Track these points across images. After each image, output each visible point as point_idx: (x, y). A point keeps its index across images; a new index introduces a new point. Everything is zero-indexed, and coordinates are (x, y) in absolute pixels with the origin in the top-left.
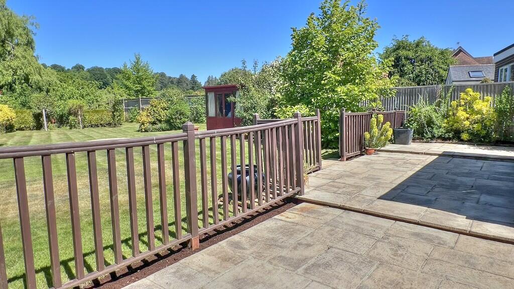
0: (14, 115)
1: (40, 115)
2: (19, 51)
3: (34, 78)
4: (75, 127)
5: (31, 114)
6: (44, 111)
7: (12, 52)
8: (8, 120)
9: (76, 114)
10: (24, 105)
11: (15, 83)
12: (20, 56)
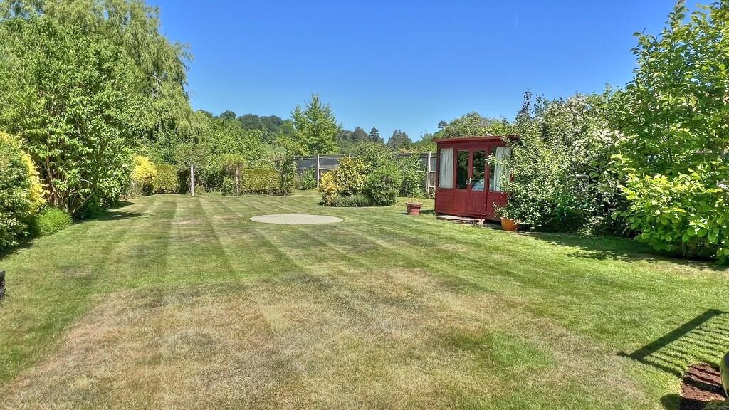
0: (154, 171)
1: (187, 173)
2: (165, 88)
3: (182, 123)
4: (230, 193)
5: (175, 171)
6: (192, 168)
7: (157, 88)
8: (148, 178)
9: (232, 175)
10: (167, 158)
11: (156, 129)
12: (167, 94)
